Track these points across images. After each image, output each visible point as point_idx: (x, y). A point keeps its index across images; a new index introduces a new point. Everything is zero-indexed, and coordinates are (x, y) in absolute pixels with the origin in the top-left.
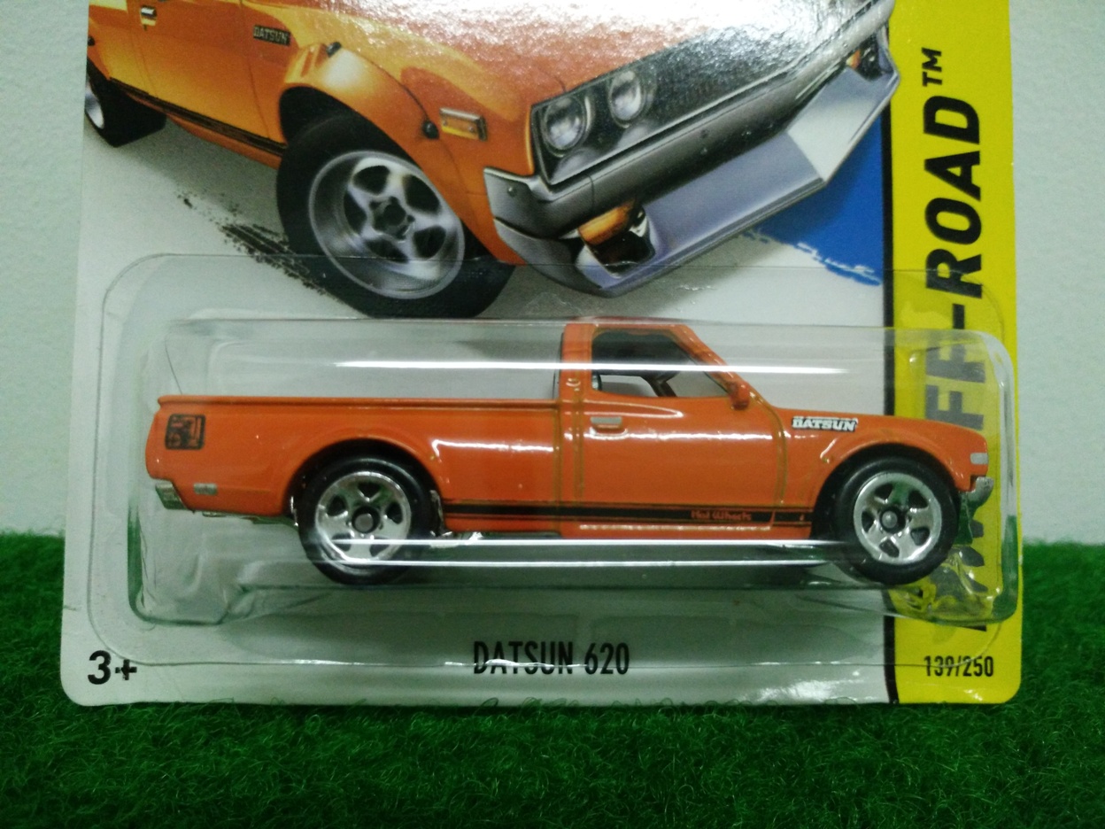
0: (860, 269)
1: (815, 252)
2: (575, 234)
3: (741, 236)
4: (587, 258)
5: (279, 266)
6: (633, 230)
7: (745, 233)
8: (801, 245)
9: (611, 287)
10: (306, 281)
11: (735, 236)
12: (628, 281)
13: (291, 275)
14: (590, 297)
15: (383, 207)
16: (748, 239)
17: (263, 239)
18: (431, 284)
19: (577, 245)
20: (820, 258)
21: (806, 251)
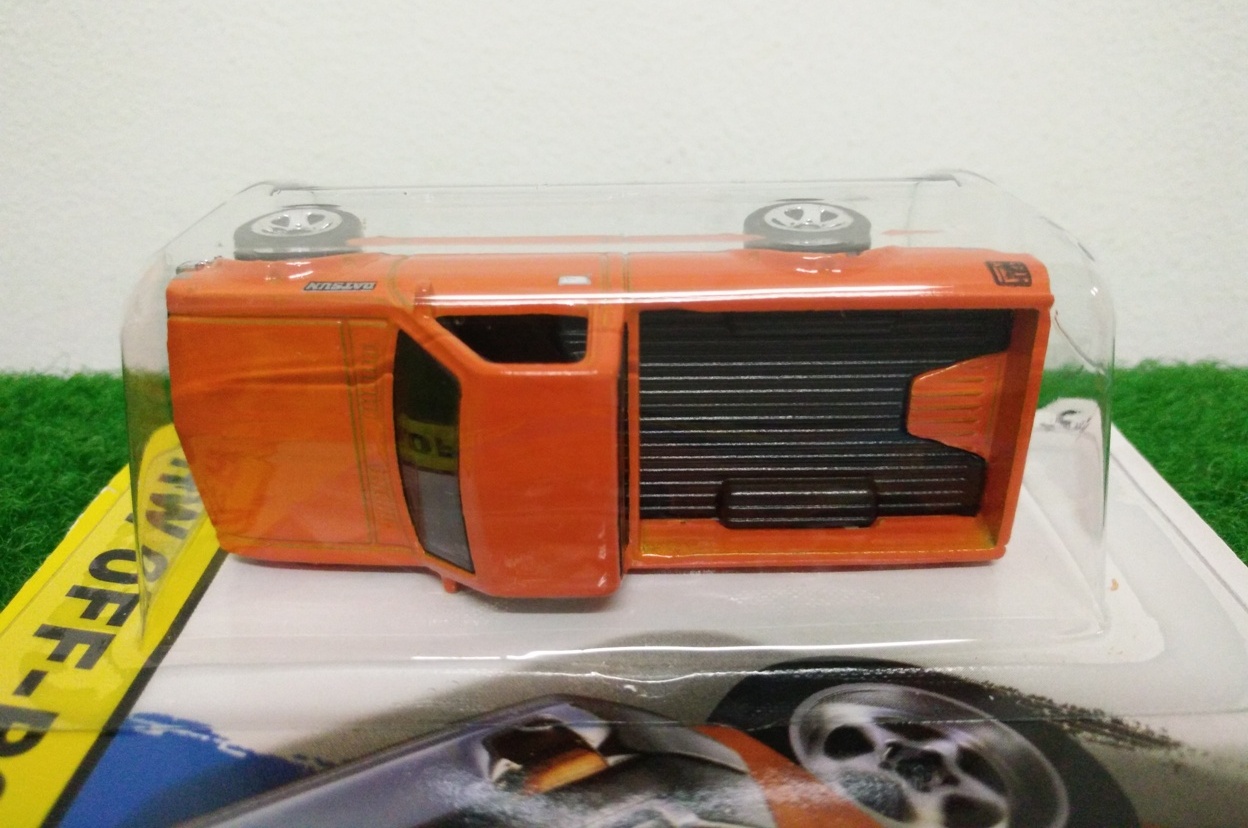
0: (157, 730)
1: (223, 747)
2: (612, 760)
3: (337, 762)
4: (594, 736)
5: (1065, 706)
6: (516, 766)
7: (329, 766)
8: (241, 755)
9: (554, 705)
10: (1016, 693)
11: (346, 762)
12: (532, 710)
13: (1042, 699)
14: (586, 694)
15: (937, 779)
16: (324, 758)
17: (1107, 735)
18: (832, 699)
19: (606, 749)
20: (217, 741)
21: (238, 748)
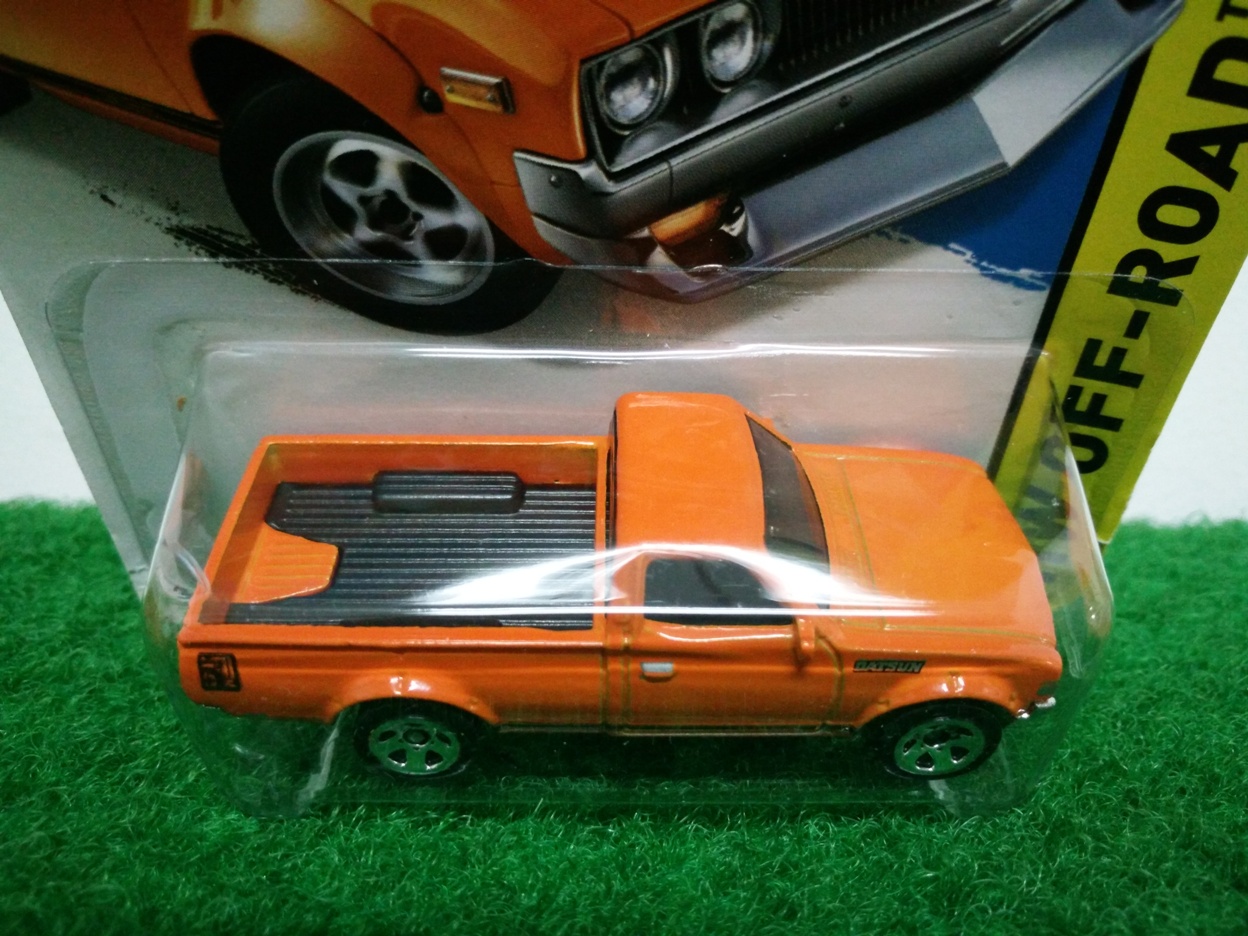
0: (1024, 273)
1: (969, 254)
2: (645, 233)
3: (873, 235)
4: (659, 258)
5: (255, 272)
6: (725, 228)
7: (879, 232)
8: (953, 246)
9: (692, 292)
10: (294, 287)
11: (866, 235)
12: (712, 286)
13: (272, 281)
14: (663, 303)
15: (377, 202)
16: (883, 239)
17: (225, 242)
18: (455, 289)
19: (649, 245)
20: (974, 261)
21: (957, 252)
